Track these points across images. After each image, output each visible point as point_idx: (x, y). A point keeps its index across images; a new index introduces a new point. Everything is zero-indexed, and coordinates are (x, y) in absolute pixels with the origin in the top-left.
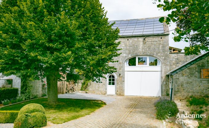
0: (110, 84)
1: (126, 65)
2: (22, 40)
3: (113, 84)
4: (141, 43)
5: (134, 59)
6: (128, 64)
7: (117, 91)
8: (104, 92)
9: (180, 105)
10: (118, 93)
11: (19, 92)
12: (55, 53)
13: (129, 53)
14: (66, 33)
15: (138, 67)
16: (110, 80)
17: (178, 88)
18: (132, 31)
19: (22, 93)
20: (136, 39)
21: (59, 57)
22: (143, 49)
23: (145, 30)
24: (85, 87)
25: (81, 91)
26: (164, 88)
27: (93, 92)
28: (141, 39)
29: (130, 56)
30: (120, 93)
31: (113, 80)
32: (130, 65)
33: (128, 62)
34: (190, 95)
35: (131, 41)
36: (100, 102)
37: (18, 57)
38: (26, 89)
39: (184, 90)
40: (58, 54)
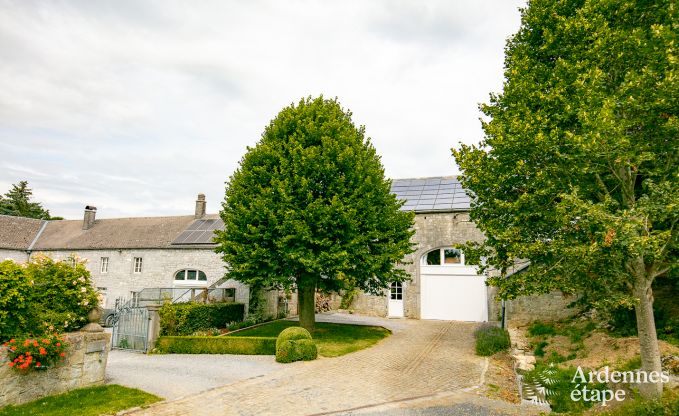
0: (393, 297)
1: (423, 262)
2: (276, 234)
3: (400, 297)
4: (450, 224)
5: (437, 252)
6: (425, 262)
7: (406, 311)
8: (382, 312)
9: (515, 335)
10: (408, 314)
11: (247, 310)
12: (323, 253)
13: (429, 242)
14: (338, 224)
15: (445, 267)
16: (393, 291)
17: (514, 308)
18: (433, 202)
19: (251, 311)
20: (439, 217)
21: (328, 260)
22: (452, 234)
23: (456, 200)
24: (347, 304)
25: (340, 310)
26: (492, 307)
27: (363, 312)
28: (449, 217)
29: (430, 248)
30: (412, 314)
31: (400, 290)
32: (429, 263)
33: (426, 258)
34: (535, 318)
35: (431, 220)
36: (381, 329)
37: (268, 258)
38: (256, 305)
39: (523, 310)
40: (327, 254)
